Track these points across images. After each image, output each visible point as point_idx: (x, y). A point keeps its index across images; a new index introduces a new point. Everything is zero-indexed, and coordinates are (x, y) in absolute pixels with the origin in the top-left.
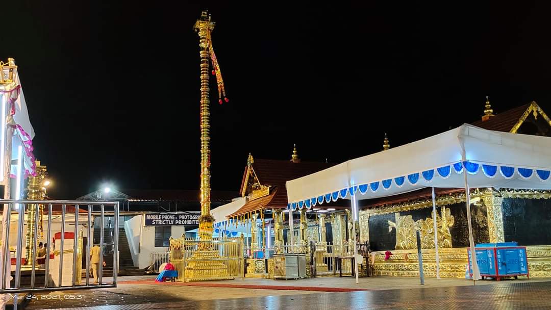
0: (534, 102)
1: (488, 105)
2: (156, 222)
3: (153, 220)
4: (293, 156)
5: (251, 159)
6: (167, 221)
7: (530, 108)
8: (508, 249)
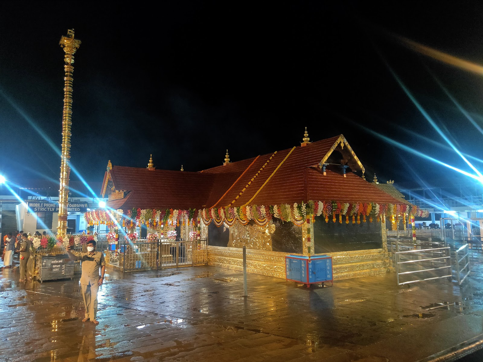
0: (342, 135)
1: (306, 135)
2: (38, 209)
3: (35, 207)
4: (149, 164)
5: (110, 166)
6: (48, 208)
7: (339, 139)
8: (319, 260)
